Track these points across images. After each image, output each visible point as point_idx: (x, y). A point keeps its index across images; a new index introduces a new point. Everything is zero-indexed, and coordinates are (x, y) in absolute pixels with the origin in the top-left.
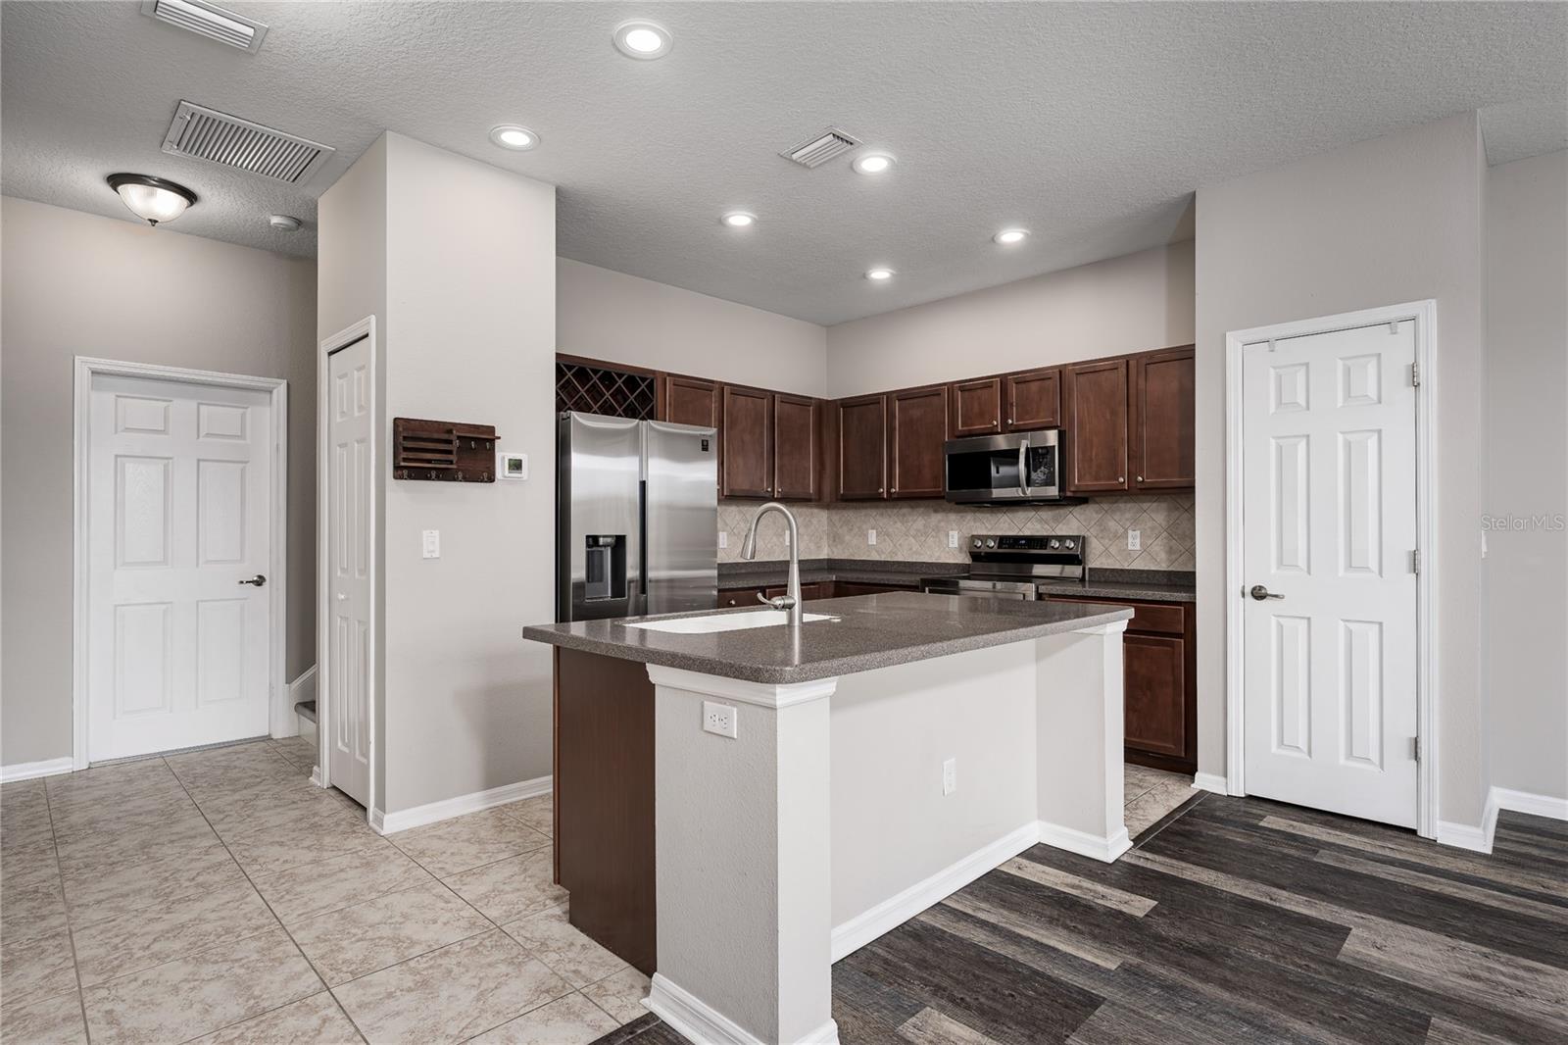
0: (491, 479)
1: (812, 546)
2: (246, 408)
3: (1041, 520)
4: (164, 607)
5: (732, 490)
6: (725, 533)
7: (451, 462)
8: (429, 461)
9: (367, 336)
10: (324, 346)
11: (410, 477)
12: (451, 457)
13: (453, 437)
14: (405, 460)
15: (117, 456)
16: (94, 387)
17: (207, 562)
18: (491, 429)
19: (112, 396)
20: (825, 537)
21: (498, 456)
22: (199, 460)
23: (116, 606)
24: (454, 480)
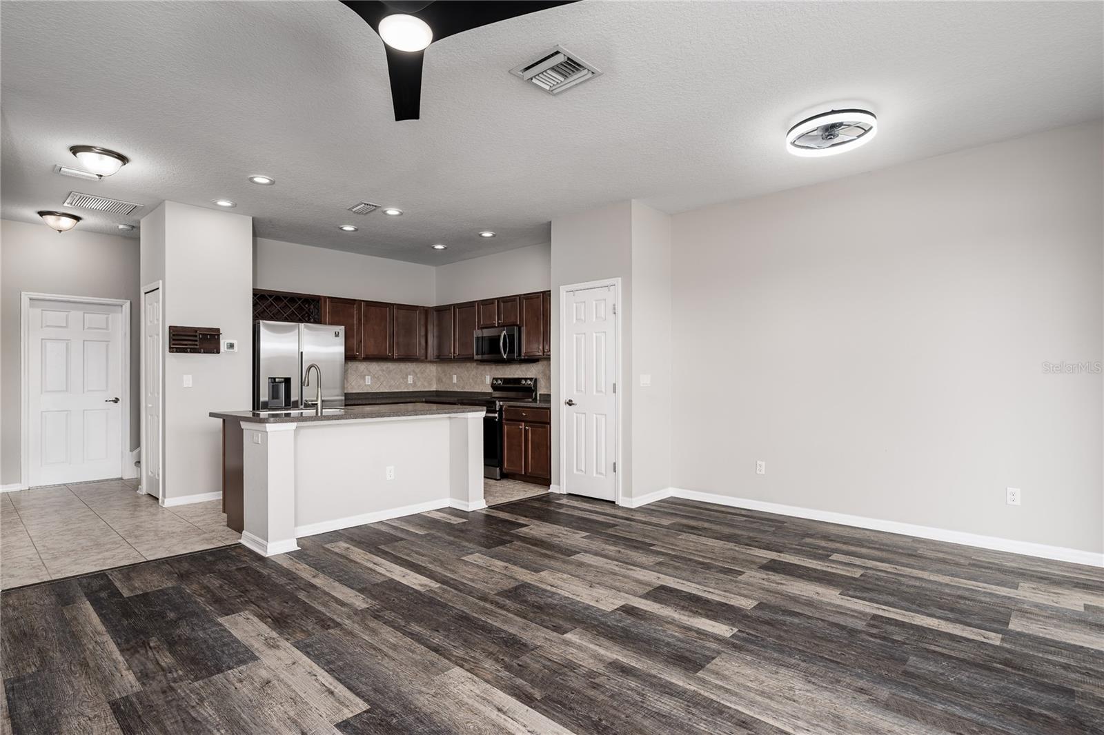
0: (218, 352)
1: (426, 384)
2: (109, 314)
3: (522, 371)
4: (66, 412)
5: (366, 355)
6: (369, 377)
7: (197, 345)
8: (186, 345)
9: (158, 289)
10: (143, 290)
11: (177, 352)
12: (196, 343)
13: (197, 334)
14: (174, 344)
15: (42, 339)
16: (31, 306)
17: (88, 391)
18: (218, 330)
19: (40, 310)
20: (434, 379)
21: (222, 342)
22: (84, 341)
23: (42, 412)
24: (200, 353)
